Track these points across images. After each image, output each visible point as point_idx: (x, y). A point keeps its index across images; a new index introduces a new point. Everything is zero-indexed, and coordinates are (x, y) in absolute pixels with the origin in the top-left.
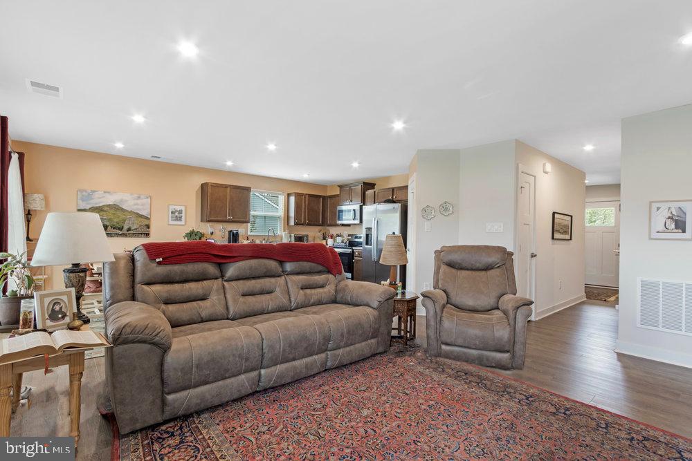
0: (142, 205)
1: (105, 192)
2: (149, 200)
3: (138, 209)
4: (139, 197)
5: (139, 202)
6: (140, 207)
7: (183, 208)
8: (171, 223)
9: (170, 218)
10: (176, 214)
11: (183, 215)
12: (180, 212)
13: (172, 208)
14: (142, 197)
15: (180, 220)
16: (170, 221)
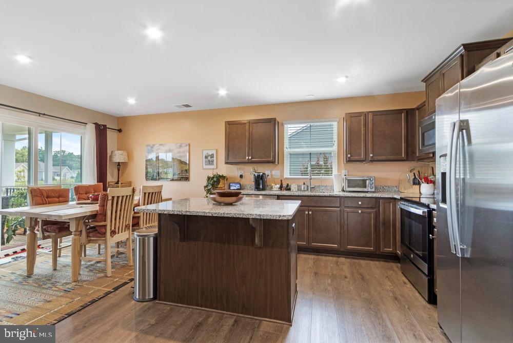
0: (183, 152)
1: (160, 145)
2: (188, 147)
3: (181, 157)
4: (181, 146)
5: (181, 150)
6: (182, 154)
7: (214, 152)
8: (205, 167)
9: (204, 163)
10: (209, 158)
11: (215, 159)
12: (212, 156)
13: (205, 153)
14: (183, 145)
15: (213, 164)
16: (204, 166)
